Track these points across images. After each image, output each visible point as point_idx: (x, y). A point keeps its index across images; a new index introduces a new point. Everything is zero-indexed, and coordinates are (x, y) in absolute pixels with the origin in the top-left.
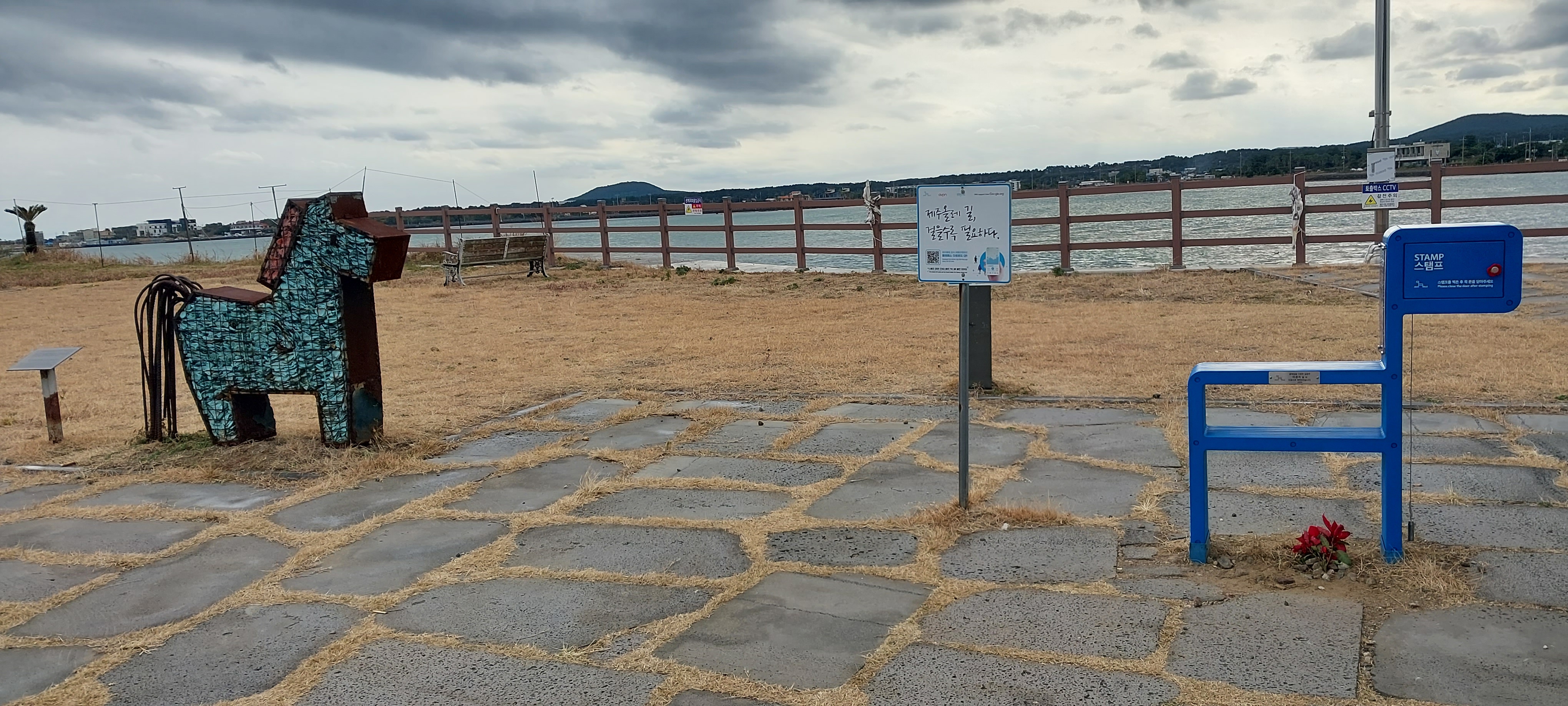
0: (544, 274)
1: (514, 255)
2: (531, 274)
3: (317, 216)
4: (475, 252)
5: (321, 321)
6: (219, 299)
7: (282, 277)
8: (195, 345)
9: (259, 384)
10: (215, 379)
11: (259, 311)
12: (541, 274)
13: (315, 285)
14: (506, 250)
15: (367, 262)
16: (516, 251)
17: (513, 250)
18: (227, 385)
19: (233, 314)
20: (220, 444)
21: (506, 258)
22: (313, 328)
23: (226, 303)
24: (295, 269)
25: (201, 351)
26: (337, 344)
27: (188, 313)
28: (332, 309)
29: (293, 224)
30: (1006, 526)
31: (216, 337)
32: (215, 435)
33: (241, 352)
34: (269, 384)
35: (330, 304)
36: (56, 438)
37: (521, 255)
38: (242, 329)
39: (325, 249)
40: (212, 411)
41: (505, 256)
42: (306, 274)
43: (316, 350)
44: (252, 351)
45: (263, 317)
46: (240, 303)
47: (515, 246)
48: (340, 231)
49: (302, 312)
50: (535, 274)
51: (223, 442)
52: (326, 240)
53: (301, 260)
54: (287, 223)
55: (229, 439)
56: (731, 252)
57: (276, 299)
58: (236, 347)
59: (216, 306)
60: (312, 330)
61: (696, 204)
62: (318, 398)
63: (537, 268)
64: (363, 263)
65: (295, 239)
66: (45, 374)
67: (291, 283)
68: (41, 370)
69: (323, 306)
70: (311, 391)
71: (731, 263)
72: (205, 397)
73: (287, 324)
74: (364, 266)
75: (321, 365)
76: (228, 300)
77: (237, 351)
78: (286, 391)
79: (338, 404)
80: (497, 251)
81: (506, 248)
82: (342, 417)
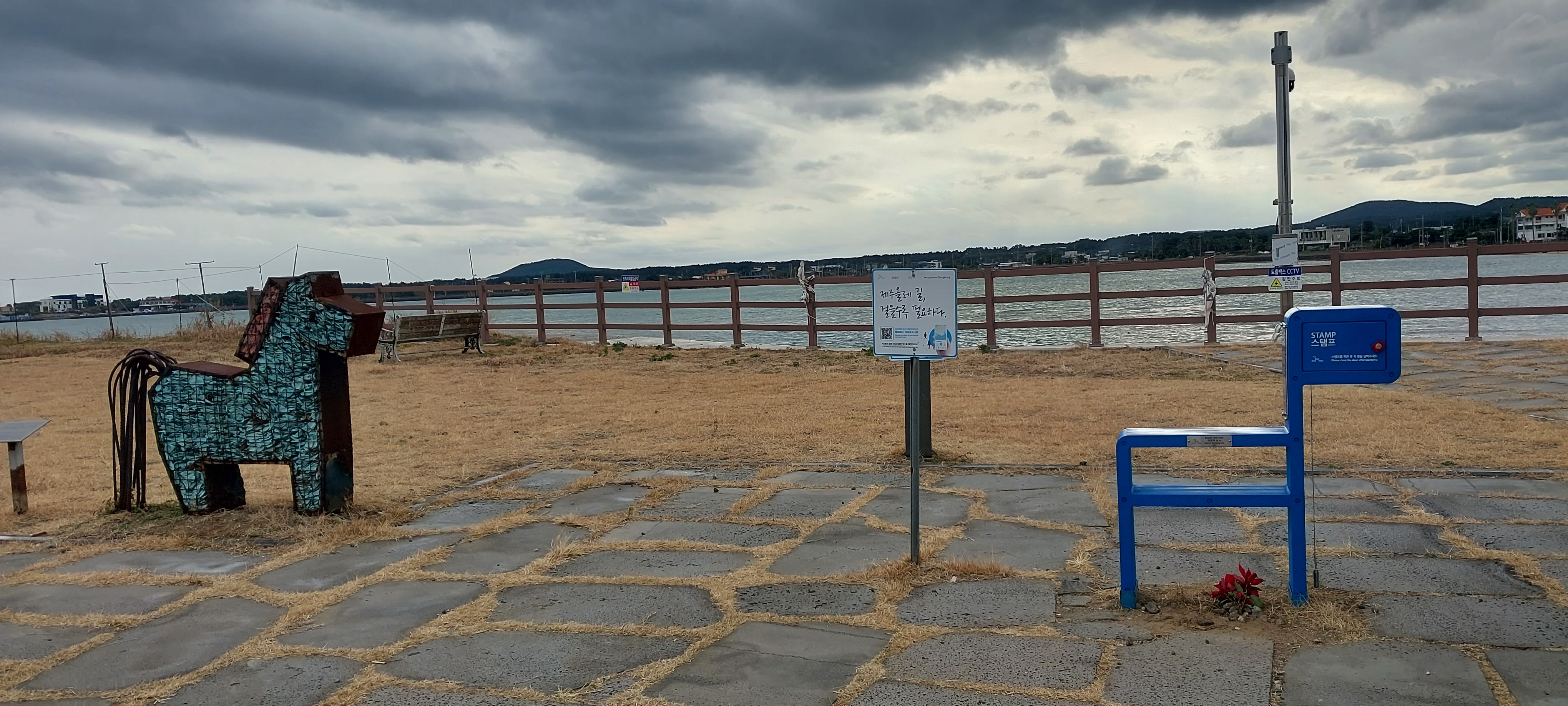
0: (479, 350)
1: (450, 332)
2: (466, 350)
3: (297, 294)
4: (411, 329)
5: (297, 393)
6: (196, 373)
7: (260, 352)
8: (170, 417)
9: (233, 455)
10: (188, 450)
11: (235, 384)
12: (476, 350)
13: (293, 359)
14: (442, 327)
15: (344, 337)
16: (451, 328)
17: (448, 327)
18: (200, 455)
19: (209, 387)
20: (191, 513)
21: (442, 335)
22: (290, 400)
23: (202, 376)
24: (273, 344)
25: (175, 423)
26: (313, 416)
27: (163, 387)
28: (308, 382)
29: (273, 301)
30: (954, 579)
31: (191, 409)
32: (186, 504)
33: (216, 423)
34: (243, 454)
35: (307, 377)
36: (21, 510)
37: (456, 331)
38: (218, 401)
39: (304, 326)
40: (184, 482)
41: (440, 333)
42: (284, 349)
43: (291, 421)
44: (228, 423)
45: (240, 390)
46: (216, 377)
47: (451, 323)
48: (320, 309)
49: (279, 385)
50: (470, 350)
51: (194, 512)
52: (305, 317)
53: (280, 335)
54: (267, 300)
55: (200, 508)
56: (667, 328)
57: (254, 373)
58: (211, 419)
59: (193, 380)
60: (288, 402)
61: (633, 282)
62: (292, 468)
63: (473, 345)
64: (341, 338)
65: (273, 315)
66: (12, 446)
67: (269, 357)
68: (9, 443)
69: (300, 379)
70: (285, 461)
71: (668, 339)
72: (177, 467)
73: (264, 397)
74: (341, 341)
75: (296, 435)
76: (205, 374)
77: (212, 423)
78: (260, 461)
79: (312, 474)
80: (433, 328)
81: (442, 325)
82: (315, 486)
